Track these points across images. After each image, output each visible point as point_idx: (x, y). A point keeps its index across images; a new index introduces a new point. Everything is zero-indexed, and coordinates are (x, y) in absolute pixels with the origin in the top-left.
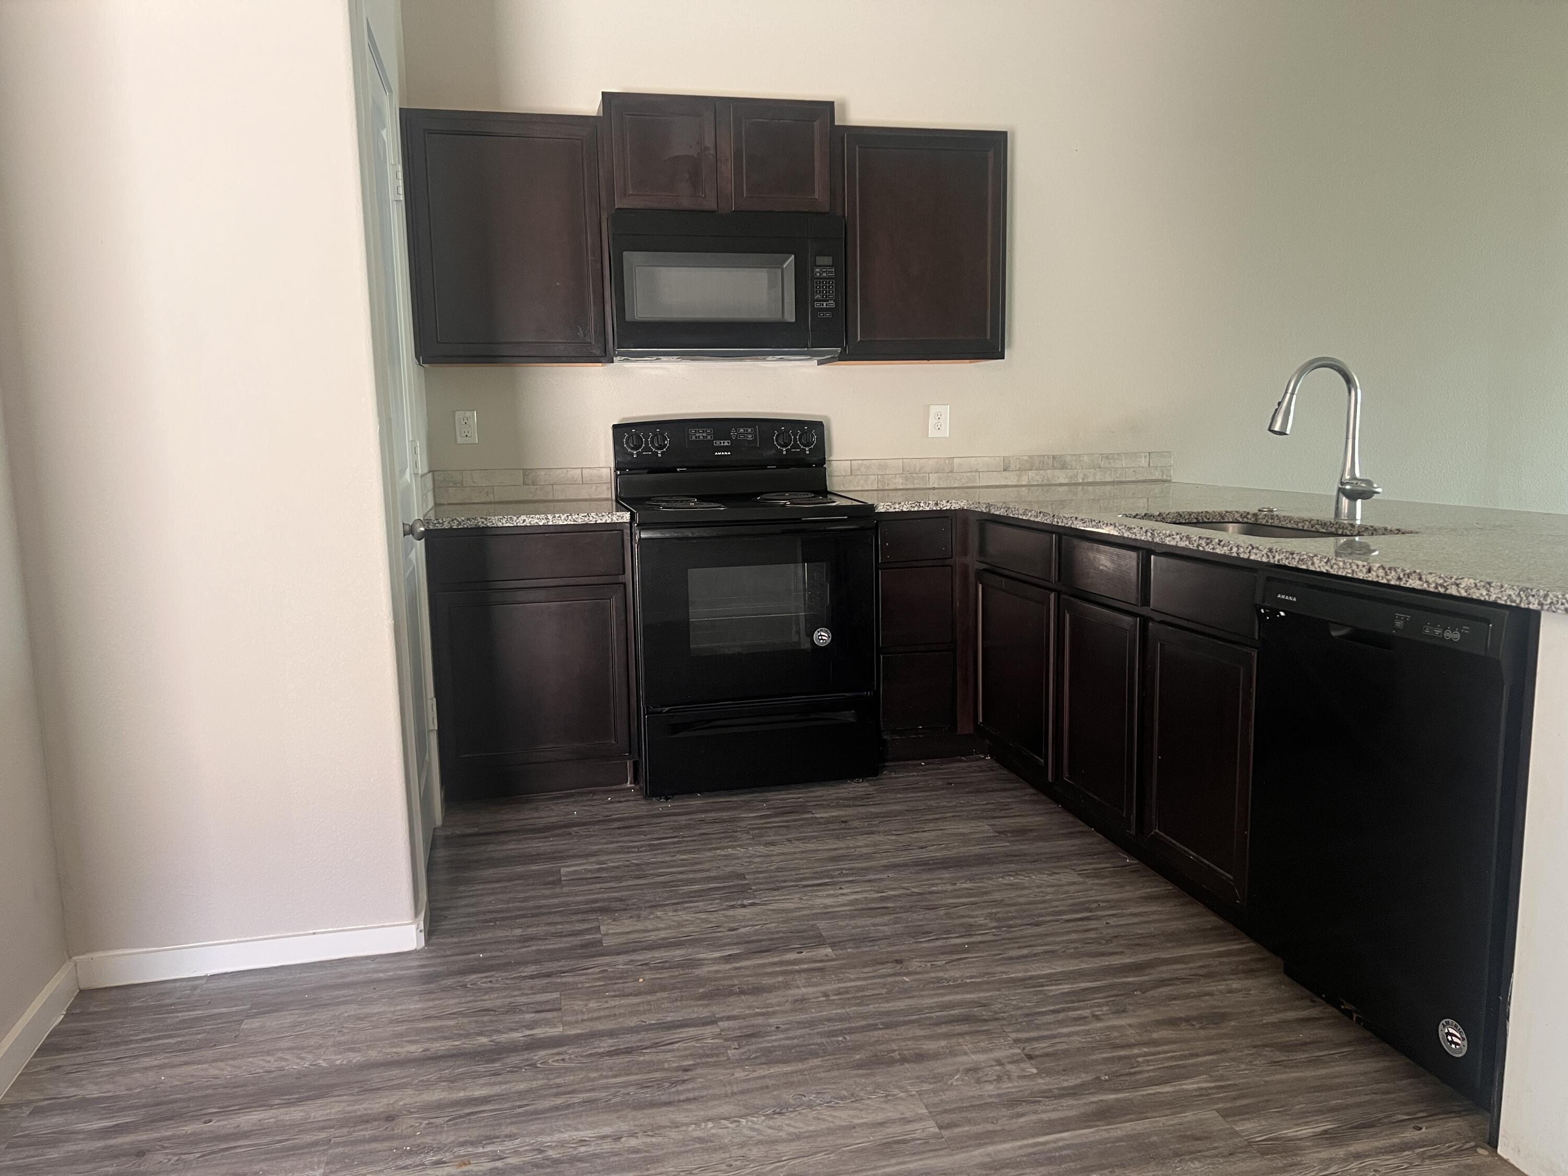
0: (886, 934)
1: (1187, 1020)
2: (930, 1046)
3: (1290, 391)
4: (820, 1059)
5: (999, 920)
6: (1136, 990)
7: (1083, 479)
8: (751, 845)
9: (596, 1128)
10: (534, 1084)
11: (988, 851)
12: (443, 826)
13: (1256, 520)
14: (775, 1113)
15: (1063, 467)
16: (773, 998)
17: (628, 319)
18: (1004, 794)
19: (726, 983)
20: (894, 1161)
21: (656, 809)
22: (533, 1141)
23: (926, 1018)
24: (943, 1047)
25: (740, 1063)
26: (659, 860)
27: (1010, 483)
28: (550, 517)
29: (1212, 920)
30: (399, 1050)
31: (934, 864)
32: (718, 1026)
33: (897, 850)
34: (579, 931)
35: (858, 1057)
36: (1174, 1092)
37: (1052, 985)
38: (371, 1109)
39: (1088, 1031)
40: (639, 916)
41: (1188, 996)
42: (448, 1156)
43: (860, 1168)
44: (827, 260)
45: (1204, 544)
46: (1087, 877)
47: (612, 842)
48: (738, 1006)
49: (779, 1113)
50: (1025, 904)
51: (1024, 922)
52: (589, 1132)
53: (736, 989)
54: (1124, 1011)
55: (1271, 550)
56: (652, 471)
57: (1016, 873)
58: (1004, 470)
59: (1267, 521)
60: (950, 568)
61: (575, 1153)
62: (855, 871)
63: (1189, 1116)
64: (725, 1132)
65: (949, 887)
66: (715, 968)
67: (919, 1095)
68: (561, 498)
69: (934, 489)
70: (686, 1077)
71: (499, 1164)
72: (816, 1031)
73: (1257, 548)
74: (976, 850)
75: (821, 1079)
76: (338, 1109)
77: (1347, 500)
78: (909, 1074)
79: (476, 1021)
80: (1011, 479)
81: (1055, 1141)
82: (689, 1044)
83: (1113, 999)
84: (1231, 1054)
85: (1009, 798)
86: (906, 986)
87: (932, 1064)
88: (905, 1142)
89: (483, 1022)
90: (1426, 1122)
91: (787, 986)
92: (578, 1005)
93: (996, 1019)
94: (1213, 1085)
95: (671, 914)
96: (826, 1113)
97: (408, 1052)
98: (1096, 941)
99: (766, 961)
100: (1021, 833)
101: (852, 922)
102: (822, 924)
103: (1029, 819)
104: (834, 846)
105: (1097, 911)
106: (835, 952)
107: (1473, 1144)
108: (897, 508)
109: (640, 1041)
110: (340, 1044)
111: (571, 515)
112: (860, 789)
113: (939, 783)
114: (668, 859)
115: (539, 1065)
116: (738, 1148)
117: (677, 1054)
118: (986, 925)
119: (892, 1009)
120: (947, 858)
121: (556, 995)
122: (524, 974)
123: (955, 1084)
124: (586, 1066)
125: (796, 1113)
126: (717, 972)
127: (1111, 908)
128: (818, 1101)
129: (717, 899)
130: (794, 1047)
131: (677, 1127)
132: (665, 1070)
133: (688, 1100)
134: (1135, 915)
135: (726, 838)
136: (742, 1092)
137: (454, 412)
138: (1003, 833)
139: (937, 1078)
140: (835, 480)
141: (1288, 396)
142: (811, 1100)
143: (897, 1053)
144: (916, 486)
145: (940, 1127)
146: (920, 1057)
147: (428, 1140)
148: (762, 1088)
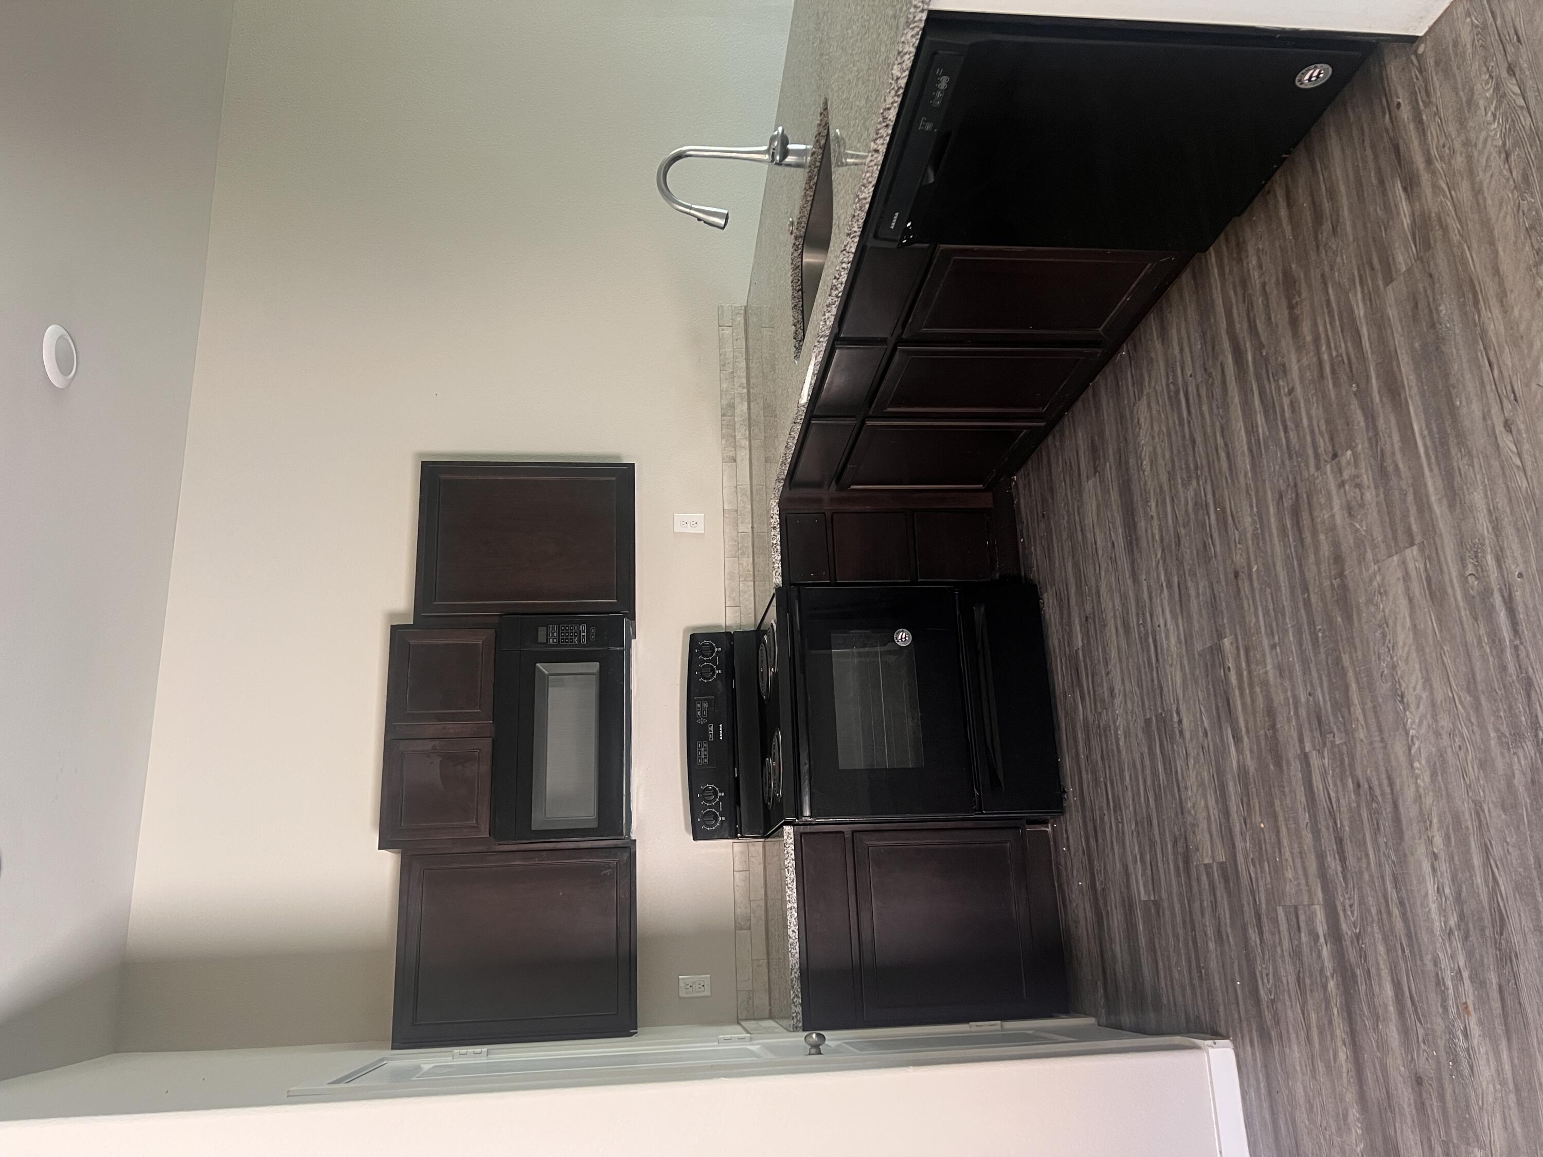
0: (1207, 584)
1: (1291, 307)
2: (1326, 549)
3: (688, 210)
4: (1343, 656)
5: (1190, 477)
6: (1261, 353)
7: (744, 388)
8: (1113, 711)
9: (1424, 877)
10: (1378, 936)
11: (1115, 484)
12: (1094, 1016)
13: (800, 237)
14: (1402, 701)
15: (732, 406)
16: (1279, 698)
17: (594, 825)
18: (1054, 466)
19: (1263, 743)
20: (1450, 591)
21: (1075, 804)
22: (1441, 940)
23: (1296, 552)
24: (1327, 538)
25: (1349, 733)
26: (1131, 802)
27: (748, 456)
28: (789, 906)
29: (1186, 278)
30: (1344, 1070)
31: (1130, 536)
32: (1310, 752)
33: (1116, 570)
34: (1209, 884)
35: (1339, 619)
36: (1367, 324)
37: (1257, 431)
38: (1409, 1099)
39: (1305, 400)
40: (1193, 825)
41: (1267, 306)
42: (1459, 1025)
43: (1459, 622)
44: (542, 631)
45: (836, 292)
46: (1142, 392)
47: (1112, 848)
48: (1288, 731)
49: (1402, 696)
50: (1172, 452)
51: (1191, 453)
52: (1428, 884)
53: (1270, 733)
54: (1284, 365)
55: (849, 235)
56: (738, 803)
57: (1139, 459)
58: (735, 461)
59: (803, 227)
60: (835, 515)
61: (1451, 899)
62: (1140, 612)
63: (1392, 313)
64: (1424, 750)
65: (1155, 523)
66: (1248, 753)
67: (1378, 562)
68: (763, 893)
69: (752, 527)
70: (1366, 786)
71: (1466, 974)
72: (1312, 658)
73: (845, 246)
74: (1114, 495)
75: (1364, 656)
76: (1410, 1133)
77: (789, 157)
78: (1357, 571)
79: (1311, 991)
80: (743, 455)
81: (1423, 438)
82: (1330, 782)
83: (1271, 375)
84: (1327, 269)
85: (1058, 459)
86: (1262, 568)
87: (1345, 548)
88: (1429, 580)
89: (1312, 984)
90: (1392, 100)
91: (1265, 684)
92: (1290, 889)
93: (1296, 486)
94: (1359, 288)
95: (1190, 793)
96: (1401, 652)
97: (1346, 1061)
98: (1210, 387)
99: (1239, 702)
100: (1095, 452)
101: (1195, 616)
102: (1198, 646)
103: (1081, 442)
104: (1114, 631)
105: (1178, 385)
106: (1228, 635)
107: (1413, 58)
108: (778, 565)
109: (1328, 829)
110: (1339, 1129)
111: (787, 885)
112: (1051, 601)
113: (1042, 525)
114: (1130, 793)
115: (1358, 930)
116: (1442, 739)
117: (1341, 794)
118: (1195, 490)
119: (1287, 583)
120: (1124, 522)
121: (1280, 910)
122: (1258, 942)
123: (1365, 528)
124: (1357, 884)
125: (1401, 681)
126: (1251, 751)
127: (1174, 371)
128: (1388, 659)
129: (1173, 747)
130: (1330, 680)
131: (1420, 797)
132: (1359, 806)
133: (1391, 785)
134: (1182, 350)
135: (1106, 736)
136: (1381, 731)
137: (680, 998)
138: (1095, 468)
139: (1359, 544)
140: (744, 622)
141: (692, 212)
142: (1387, 666)
143: (1334, 581)
144: (750, 544)
145: (1412, 544)
146: (1338, 559)
147: (1441, 1043)
148: (1375, 713)
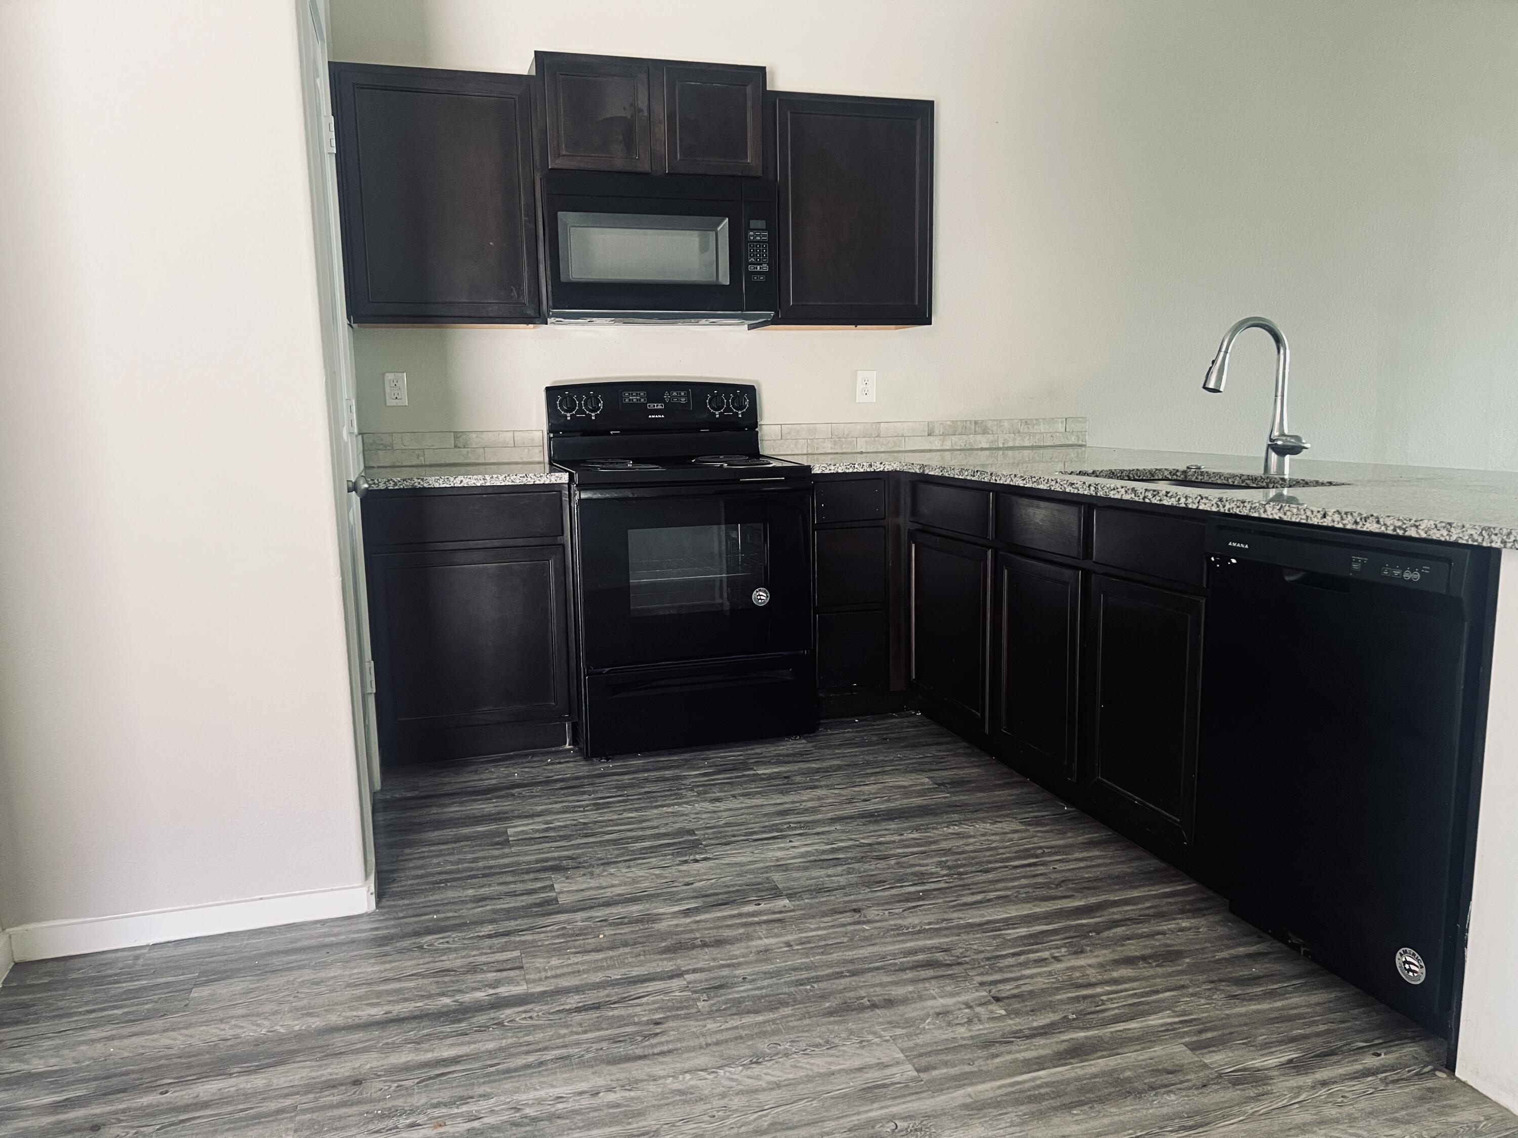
0: (841, 884)
1: (1144, 958)
2: (898, 992)
3: (1224, 349)
4: (790, 1008)
5: (949, 868)
6: (1091, 932)
8: (697, 802)
9: (572, 1084)
10: (504, 1043)
11: (930, 802)
12: (382, 789)
13: (1186, 477)
14: (751, 1062)
15: (985, 432)
16: (736, 950)
17: (563, 279)
18: (938, 748)
19: (687, 936)
20: (876, 1105)
21: (597, 770)
22: (508, 1100)
23: (891, 964)
24: (911, 992)
25: (711, 1014)
26: (606, 818)
27: (934, 448)
28: (488, 477)
29: (1153, 863)
30: (359, 1013)
31: (879, 816)
32: (685, 979)
33: (841, 803)
34: (533, 889)
35: (827, 1005)
36: (1141, 1028)
37: (1009, 929)
38: (337, 1074)
39: (1050, 972)
40: (592, 874)
41: (1141, 936)
42: (421, 1119)
43: (844, 1114)
44: (761, 224)
46: (1029, 825)
47: (556, 803)
48: (703, 958)
49: (756, 1063)
50: (972, 852)
51: (974, 869)
52: (565, 1088)
53: (698, 942)
54: (1082, 952)
55: (1221, 500)
56: (585, 433)
57: (960, 823)
58: (929, 435)
59: (1197, 478)
60: (883, 529)
61: (553, 1109)
62: (802, 825)
63: (1158, 1051)
64: (704, 1083)
65: (897, 838)
66: (675, 922)
67: (893, 1040)
68: (492, 461)
70: (658, 1031)
71: (476, 1124)
72: (782, 980)
73: (1207, 498)
74: (917, 801)
75: (793, 1028)
76: (301, 1076)
77: (1276, 456)
78: (880, 1020)
79: (437, 982)
80: (936, 443)
81: (1034, 1079)
82: (656, 998)
83: (1070, 940)
84: (1191, 990)
85: (944, 751)
86: (867, 934)
87: (901, 1009)
88: (884, 1086)
89: (445, 983)
90: (1383, 1048)
91: (749, 937)
92: (540, 962)
93: (959, 964)
94: (1177, 1020)
95: (624, 870)
96: (803, 1061)
97: (369, 1015)
98: (1047, 885)
99: (725, 914)
100: (958, 784)
101: (806, 874)
102: (776, 877)
103: (967, 771)
104: (778, 801)
105: (1043, 857)
106: (793, 903)
107: (1430, 1068)
108: (833, 470)
109: (607, 996)
110: (297, 1009)
111: (509, 475)
112: (799, 746)
113: (874, 738)
114: (616, 817)
115: (506, 1024)
116: (719, 1099)
117: (647, 1008)
118: (937, 873)
119: (856, 957)
120: (891, 810)
121: (516, 953)
122: (481, 934)
123: (927, 1027)
124: (555, 1023)
125: (773, 1062)
126: (677, 925)
127: (1056, 853)
128: (794, 1050)
129: (669, 855)
130: (763, 997)
131: (655, 1080)
132: (635, 1024)
133: (662, 1053)
134: (1081, 860)
135: (671, 795)
136: (717, 1043)
137: (383, 375)
138: (943, 784)
139: (909, 1023)
140: (767, 445)
141: (1222, 354)
142: (786, 1049)
143: (866, 999)
144: (845, 450)
145: (918, 1071)
146: (889, 1003)
147: (400, 1102)
148: (736, 1038)
